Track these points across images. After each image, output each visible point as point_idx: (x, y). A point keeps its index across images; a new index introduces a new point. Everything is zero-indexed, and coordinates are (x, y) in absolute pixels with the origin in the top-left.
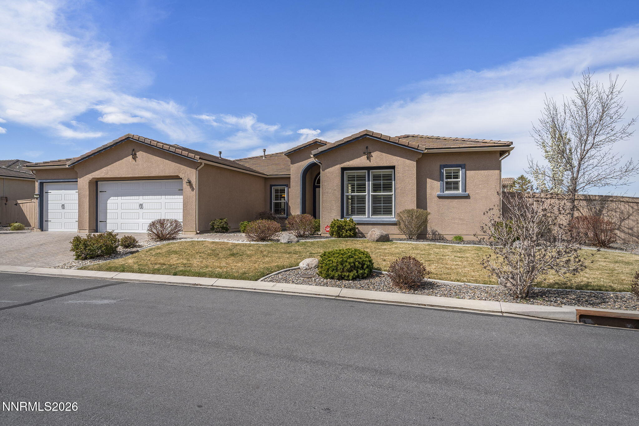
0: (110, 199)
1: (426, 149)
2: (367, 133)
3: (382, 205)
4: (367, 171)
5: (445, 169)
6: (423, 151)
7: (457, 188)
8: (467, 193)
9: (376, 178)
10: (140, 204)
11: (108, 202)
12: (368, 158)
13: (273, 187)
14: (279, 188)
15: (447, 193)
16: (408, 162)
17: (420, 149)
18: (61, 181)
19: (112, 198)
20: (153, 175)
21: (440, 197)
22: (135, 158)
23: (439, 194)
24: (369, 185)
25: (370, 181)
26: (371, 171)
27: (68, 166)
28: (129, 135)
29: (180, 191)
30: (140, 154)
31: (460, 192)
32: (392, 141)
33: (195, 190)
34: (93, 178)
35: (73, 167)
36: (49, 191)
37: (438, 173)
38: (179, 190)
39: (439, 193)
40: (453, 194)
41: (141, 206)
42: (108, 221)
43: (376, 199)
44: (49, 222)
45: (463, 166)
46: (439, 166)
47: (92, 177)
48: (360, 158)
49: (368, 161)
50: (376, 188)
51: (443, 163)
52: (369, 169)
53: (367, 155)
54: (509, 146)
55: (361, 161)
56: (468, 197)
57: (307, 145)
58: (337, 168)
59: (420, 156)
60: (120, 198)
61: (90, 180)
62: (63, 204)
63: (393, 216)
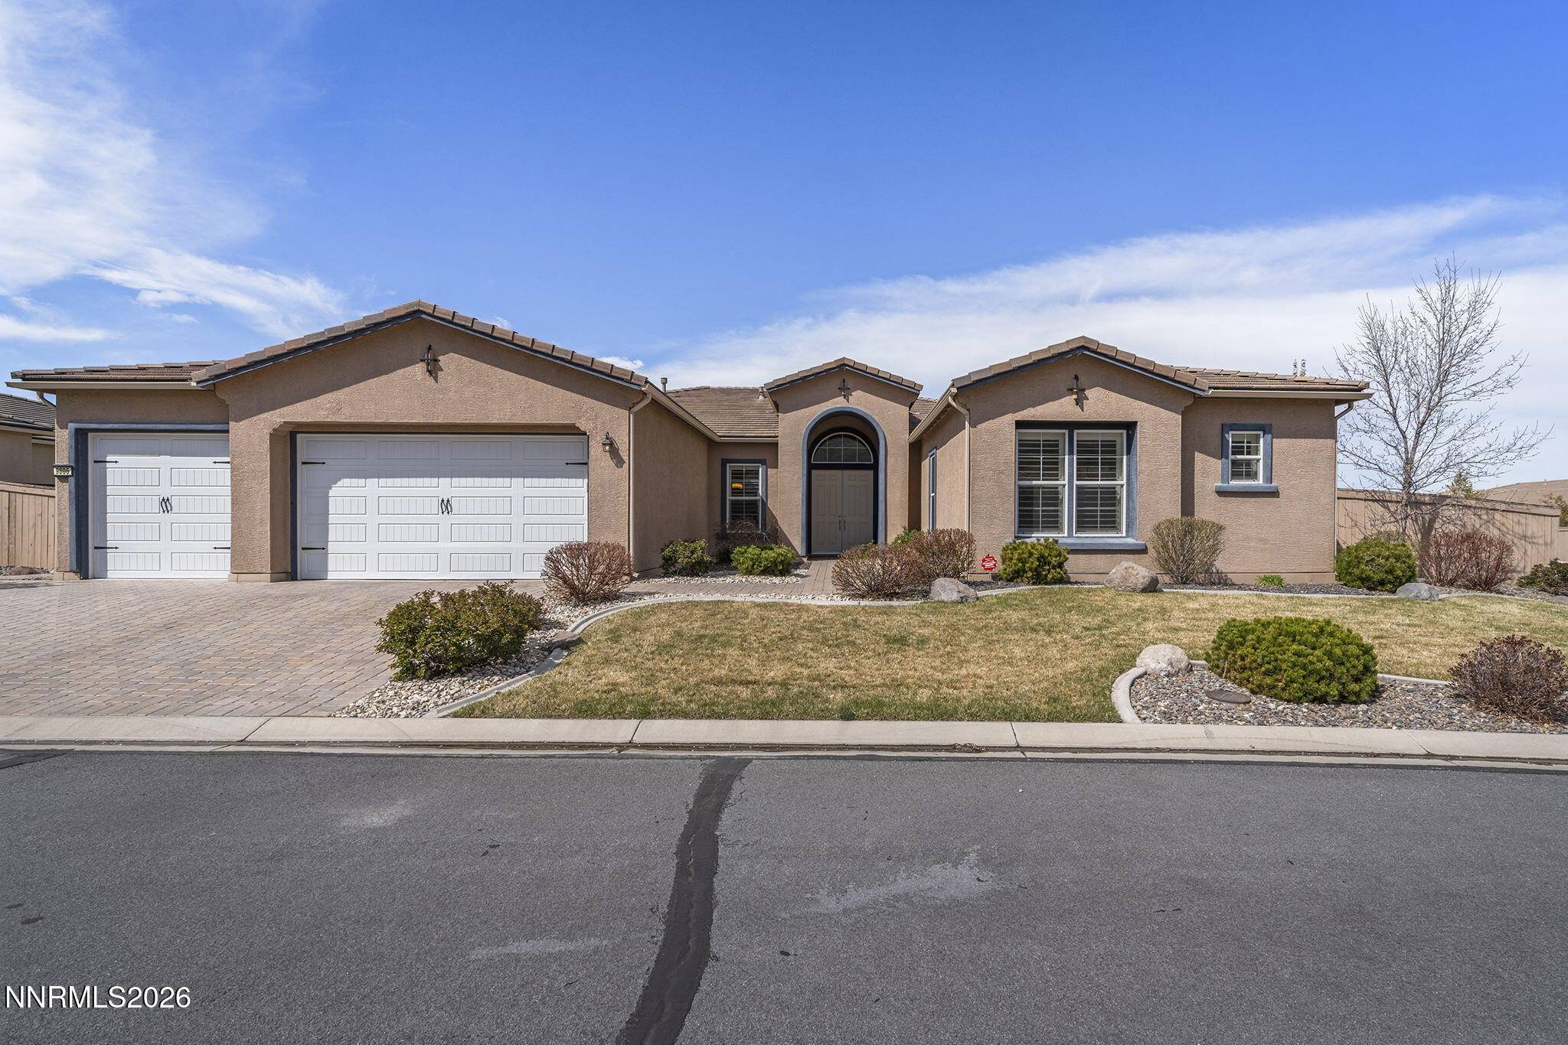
0: (340, 483)
1: (1210, 388)
2: (1086, 345)
3: (1099, 508)
4: (1066, 432)
5: (1231, 433)
6: (1204, 391)
7: (1252, 475)
8: (1273, 484)
9: (1085, 448)
10: (443, 501)
11: (331, 493)
12: (1078, 402)
13: (728, 465)
14: (745, 466)
15: (1237, 483)
16: (1164, 414)
17: (1199, 387)
18: (162, 427)
19: (346, 482)
20: (496, 421)
21: (1221, 493)
22: (433, 370)
23: (1220, 487)
24: (1069, 462)
25: (1073, 454)
26: (1076, 431)
27: (198, 383)
28: (419, 303)
29: (580, 466)
30: (449, 361)
31: (1260, 482)
33: (626, 466)
34: (285, 422)
35: (212, 388)
36: (108, 458)
37: (1218, 441)
38: (567, 464)
39: (1219, 484)
40: (1248, 486)
41: (446, 506)
42: (331, 548)
43: (1085, 496)
44: (108, 550)
45: (1266, 429)
46: (1219, 427)
47: (282, 420)
48: (1060, 401)
49: (1078, 409)
50: (1086, 468)
51: (1228, 421)
52: (1071, 426)
53: (1077, 393)
54: (1360, 390)
55: (1062, 408)
56: (1274, 494)
57: (822, 372)
58: (1008, 420)
59: (1190, 402)
60: (372, 482)
61: (276, 427)
62: (166, 498)
63: (1124, 534)
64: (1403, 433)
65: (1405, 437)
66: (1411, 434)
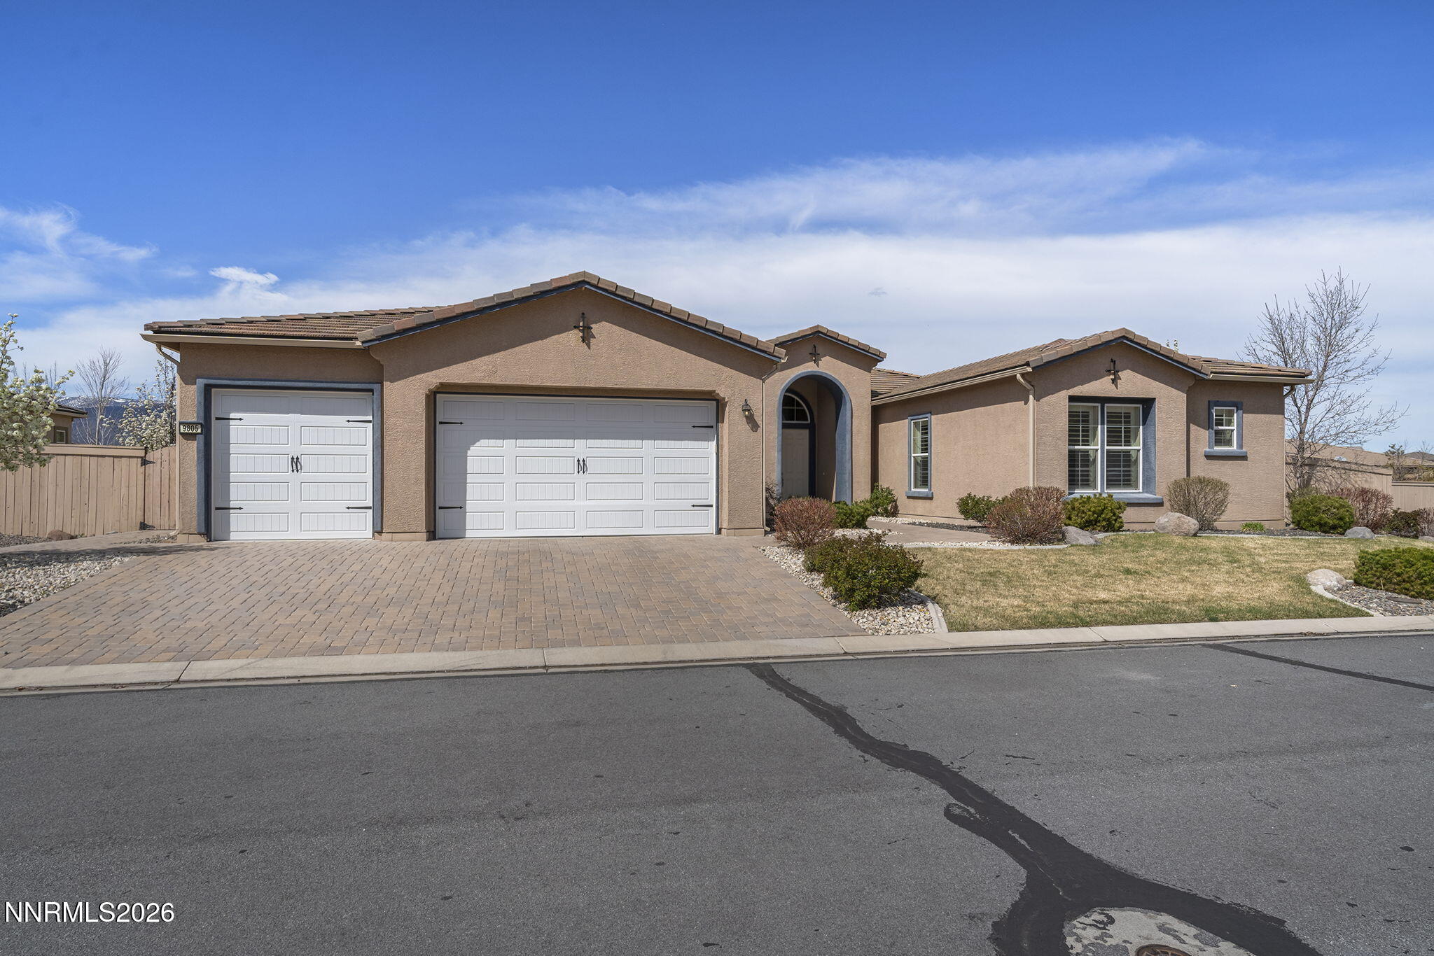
0: (478, 444)
1: (1212, 372)
2: (1126, 335)
3: (1122, 469)
4: (1099, 405)
5: (1215, 408)
6: (1207, 375)
7: (1229, 443)
8: (1244, 450)
9: (1113, 418)
10: (580, 461)
11: (469, 453)
12: (1114, 381)
15: (1218, 448)
16: (1175, 392)
17: (1204, 372)
19: (483, 442)
20: (644, 387)
21: (1209, 457)
22: (587, 337)
23: (1209, 452)
24: (1101, 432)
25: (1104, 424)
26: (1108, 405)
27: (363, 342)
28: (585, 274)
29: (711, 428)
30: (601, 329)
31: (1234, 448)
32: (1164, 353)
34: (444, 382)
35: (372, 348)
36: (232, 415)
37: (1205, 415)
38: (694, 427)
39: (1207, 450)
40: (1228, 451)
41: (582, 466)
42: (469, 506)
43: (1112, 459)
44: (231, 511)
45: (1238, 406)
46: (1207, 403)
47: (439, 381)
48: (1101, 380)
49: (1114, 387)
50: (1113, 437)
51: (1215, 399)
52: (1103, 400)
53: (1114, 374)
54: (1306, 377)
55: (1100, 386)
56: (1244, 458)
57: (798, 338)
58: (1063, 395)
59: (1192, 383)
60: (509, 443)
61: (431, 387)
62: (295, 457)
63: (1141, 490)
64: (1299, 408)
65: (1299, 411)
66: (1303, 409)
